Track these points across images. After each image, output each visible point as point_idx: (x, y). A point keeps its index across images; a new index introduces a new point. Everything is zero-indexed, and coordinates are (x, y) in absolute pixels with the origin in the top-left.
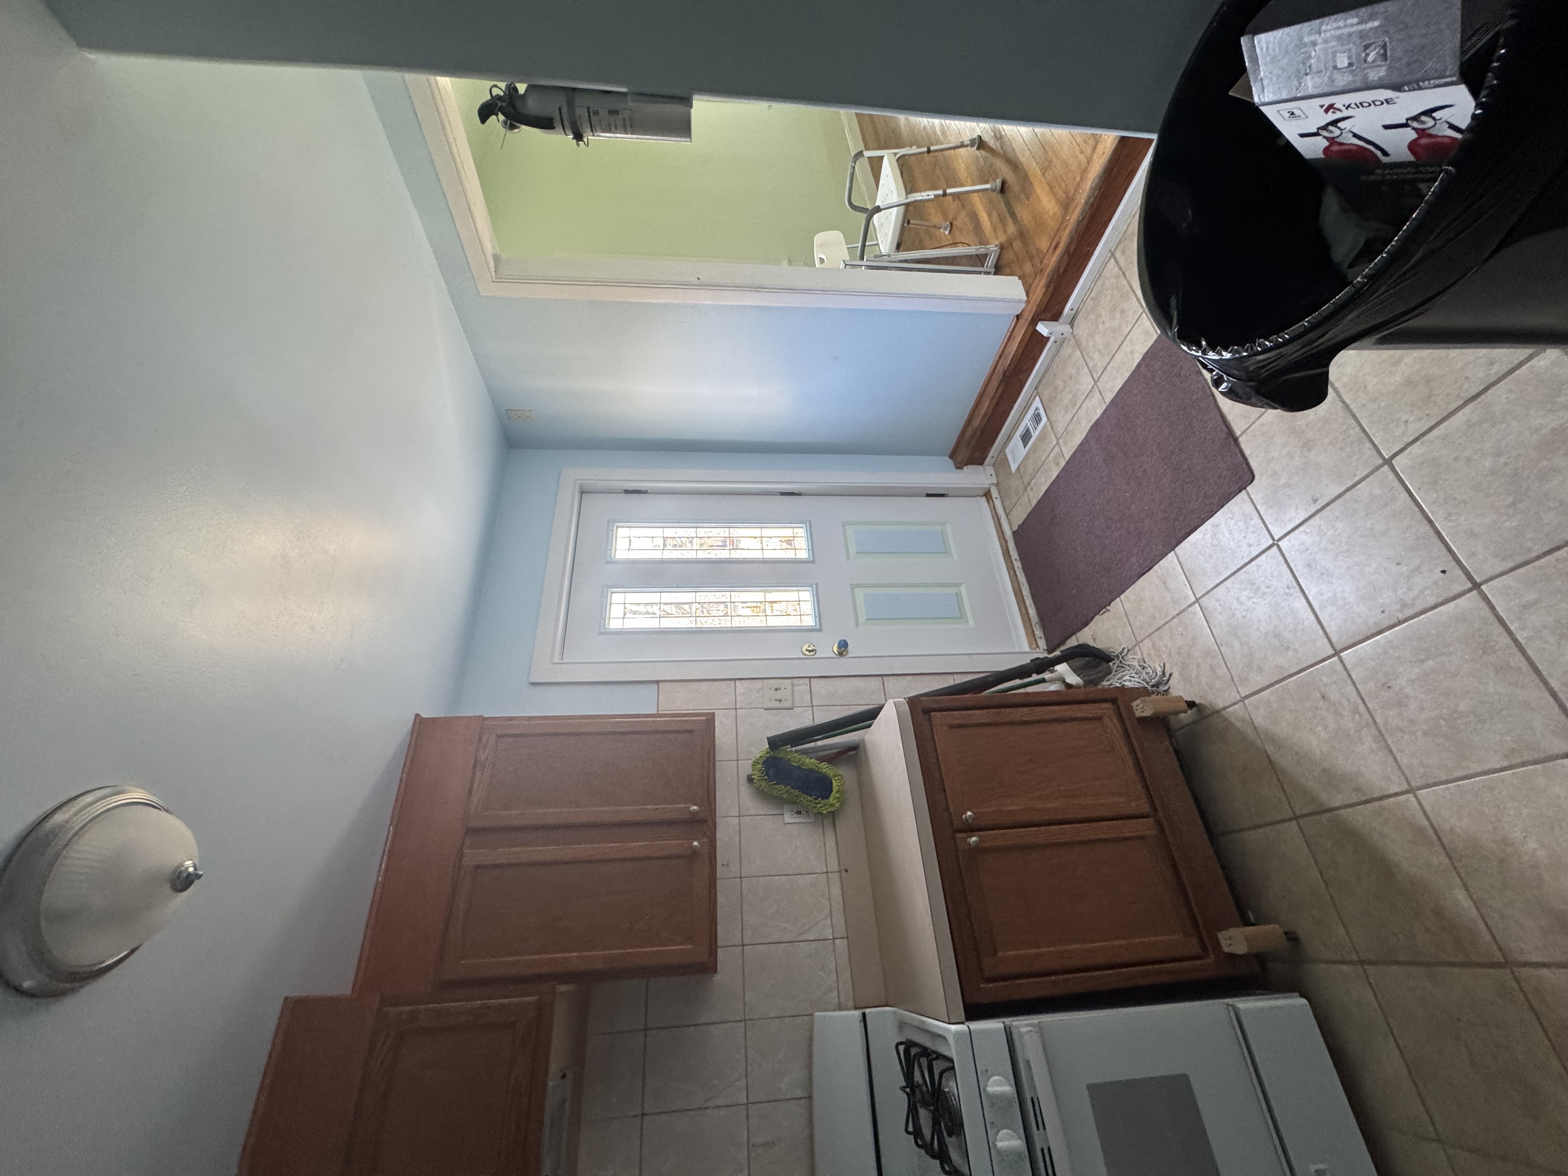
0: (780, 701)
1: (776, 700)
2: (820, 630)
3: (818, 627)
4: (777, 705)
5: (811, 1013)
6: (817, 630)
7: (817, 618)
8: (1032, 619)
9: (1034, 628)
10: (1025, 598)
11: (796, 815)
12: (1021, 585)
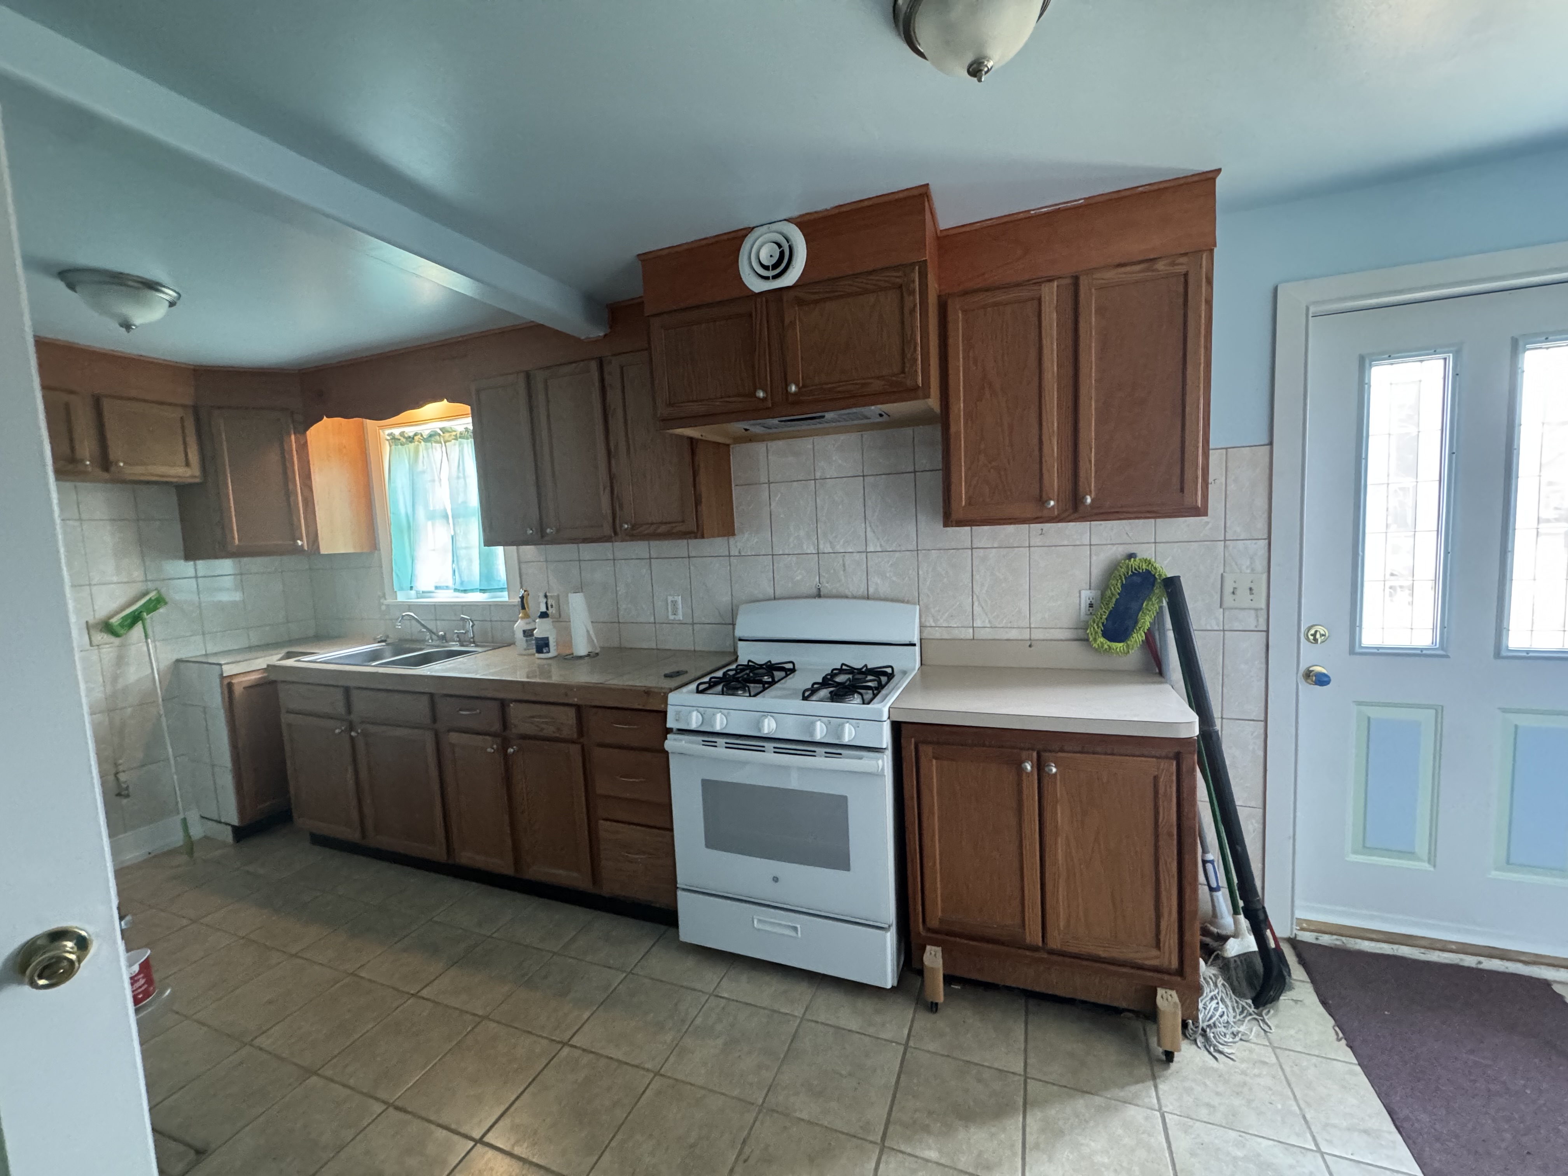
0: (1233, 593)
1: (1235, 588)
2: (1352, 652)
3: (1357, 650)
4: (1228, 589)
5: (921, 603)
6: (1353, 647)
7: (1376, 651)
8: (1352, 940)
9: (1335, 937)
10: (1395, 947)
11: (1089, 602)
12: (1423, 950)
